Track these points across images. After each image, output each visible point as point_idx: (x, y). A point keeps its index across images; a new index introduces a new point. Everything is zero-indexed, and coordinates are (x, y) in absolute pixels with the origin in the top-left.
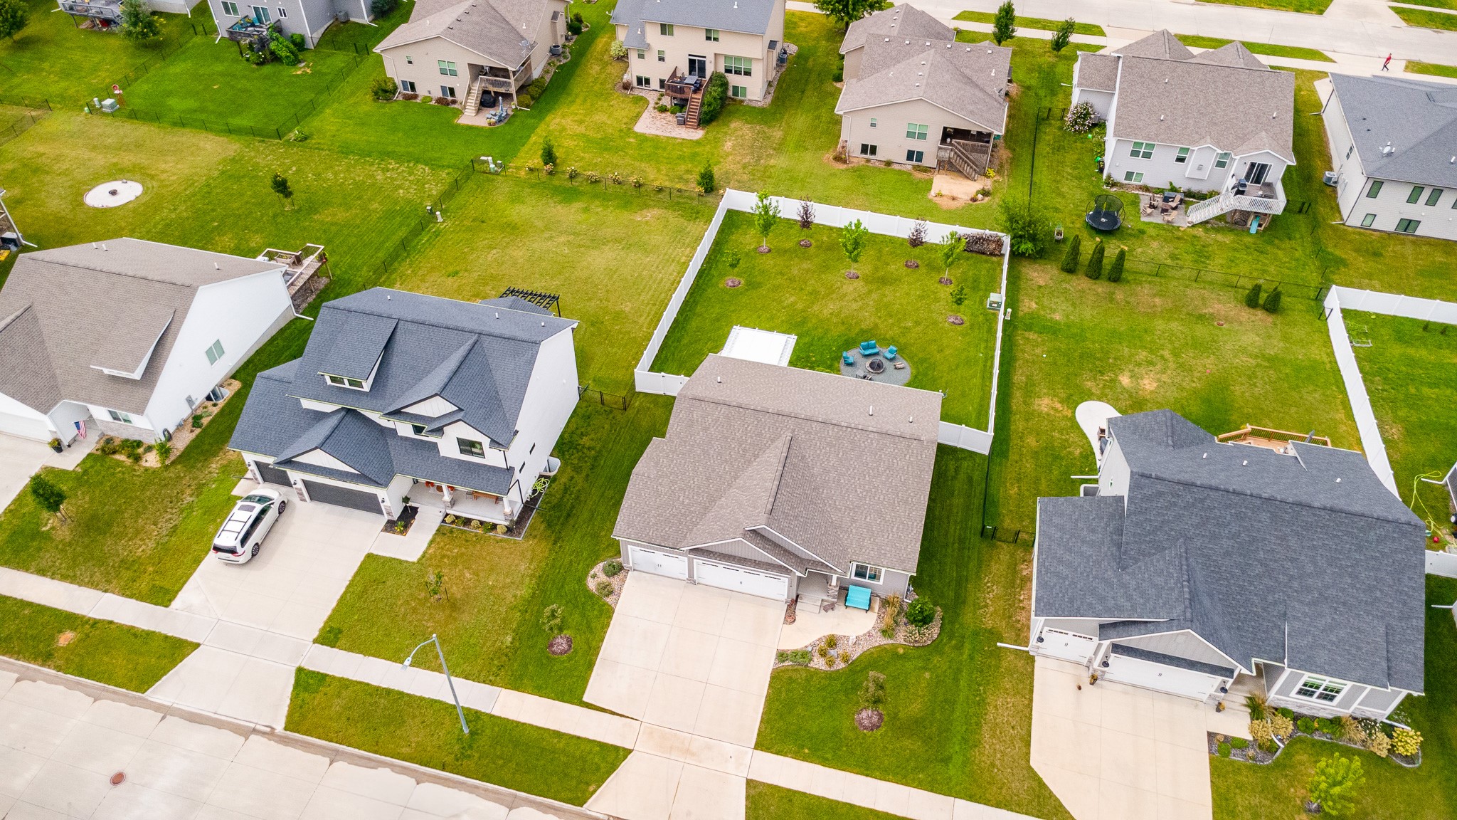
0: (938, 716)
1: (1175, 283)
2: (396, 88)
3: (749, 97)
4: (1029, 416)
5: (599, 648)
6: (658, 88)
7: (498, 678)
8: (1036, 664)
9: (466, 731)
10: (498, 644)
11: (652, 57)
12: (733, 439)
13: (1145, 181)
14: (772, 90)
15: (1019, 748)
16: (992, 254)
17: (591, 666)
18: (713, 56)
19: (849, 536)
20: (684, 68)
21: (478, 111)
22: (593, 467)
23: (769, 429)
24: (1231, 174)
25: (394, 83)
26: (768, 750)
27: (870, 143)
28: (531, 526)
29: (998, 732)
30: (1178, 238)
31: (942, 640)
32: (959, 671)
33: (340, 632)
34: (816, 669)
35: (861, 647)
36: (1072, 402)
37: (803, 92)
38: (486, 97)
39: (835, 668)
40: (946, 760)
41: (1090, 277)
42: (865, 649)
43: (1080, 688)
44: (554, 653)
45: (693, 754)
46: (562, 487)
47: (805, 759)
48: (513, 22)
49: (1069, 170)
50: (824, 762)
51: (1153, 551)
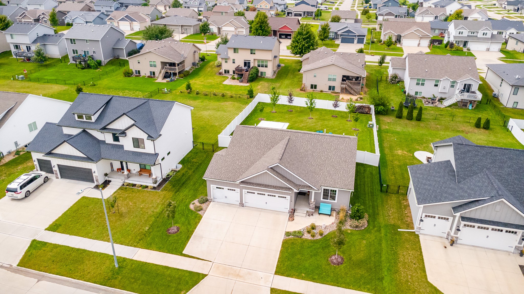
0: (373, 259)
1: (443, 122)
2: (133, 73)
3: (267, 76)
4: (393, 156)
5: (193, 231)
6: (232, 74)
7: (139, 244)
8: (420, 238)
9: (117, 266)
10: (141, 230)
11: (230, 62)
12: (262, 140)
13: (423, 95)
14: (275, 74)
15: (420, 273)
16: (367, 113)
17: (188, 238)
18: (253, 60)
19: (319, 176)
20: (242, 65)
21: (163, 79)
22: (197, 168)
23: (279, 136)
24: (457, 89)
25: (132, 71)
26: (282, 274)
27: (314, 84)
28: (165, 187)
29: (407, 266)
30: (441, 110)
31: (370, 228)
32: (381, 240)
33: (60, 225)
34: (306, 239)
35: (328, 230)
36: (412, 151)
37: (287, 75)
38: (167, 74)
39: (315, 238)
40: (381, 279)
41: (409, 120)
42: (331, 230)
43: (446, 247)
44: (169, 233)
45: (241, 277)
46: (182, 174)
47: (303, 278)
48: (179, 51)
49: (392, 93)
50: (313, 280)
51: (472, 175)
